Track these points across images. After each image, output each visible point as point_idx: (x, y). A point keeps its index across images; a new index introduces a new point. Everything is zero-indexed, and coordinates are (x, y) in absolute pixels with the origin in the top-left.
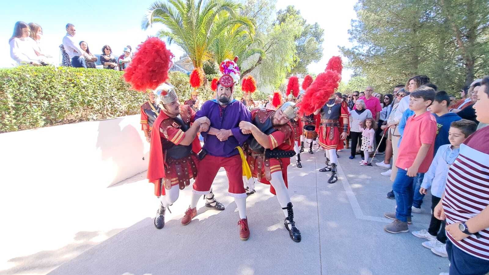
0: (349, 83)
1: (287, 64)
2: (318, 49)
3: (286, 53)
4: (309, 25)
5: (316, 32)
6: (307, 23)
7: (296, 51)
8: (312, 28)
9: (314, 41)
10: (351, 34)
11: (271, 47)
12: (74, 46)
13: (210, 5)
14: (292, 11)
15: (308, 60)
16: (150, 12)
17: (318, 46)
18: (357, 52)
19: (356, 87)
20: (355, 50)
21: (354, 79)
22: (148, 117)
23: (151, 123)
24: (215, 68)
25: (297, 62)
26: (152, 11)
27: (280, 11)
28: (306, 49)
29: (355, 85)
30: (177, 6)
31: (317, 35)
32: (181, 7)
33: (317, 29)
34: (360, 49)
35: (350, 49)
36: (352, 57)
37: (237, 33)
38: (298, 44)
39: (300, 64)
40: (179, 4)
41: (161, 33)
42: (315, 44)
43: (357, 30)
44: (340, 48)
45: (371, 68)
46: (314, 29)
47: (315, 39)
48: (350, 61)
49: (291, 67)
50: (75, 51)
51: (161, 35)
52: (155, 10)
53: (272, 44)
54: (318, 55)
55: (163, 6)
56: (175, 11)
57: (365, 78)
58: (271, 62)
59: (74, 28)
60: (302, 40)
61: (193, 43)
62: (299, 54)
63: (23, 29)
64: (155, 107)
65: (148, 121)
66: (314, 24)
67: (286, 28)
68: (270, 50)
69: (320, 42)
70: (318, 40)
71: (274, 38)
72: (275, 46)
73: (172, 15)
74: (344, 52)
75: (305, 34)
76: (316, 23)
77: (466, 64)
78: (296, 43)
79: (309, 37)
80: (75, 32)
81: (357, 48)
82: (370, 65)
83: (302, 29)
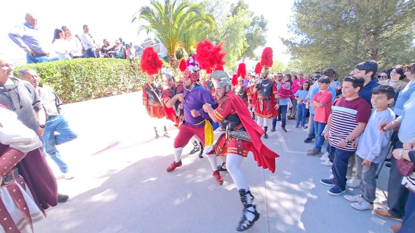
0: (289, 64)
1: (239, 49)
2: (263, 37)
3: (238, 41)
4: (256, 17)
5: (262, 22)
6: (254, 16)
7: (245, 39)
8: (258, 19)
9: (260, 30)
10: (289, 27)
11: (226, 36)
12: (88, 41)
13: (182, 6)
14: (243, 4)
15: (255, 46)
16: (138, 13)
17: (263, 35)
18: (293, 41)
19: (294, 68)
20: (292, 40)
21: (293, 62)
22: (148, 95)
23: (149, 99)
24: (183, 55)
25: (246, 48)
26: (140, 12)
27: (232, 4)
28: (254, 37)
29: (293, 67)
30: (157, 7)
31: (263, 25)
32: (159, 8)
33: (263, 19)
34: (295, 39)
35: (288, 40)
36: (290, 45)
37: (200, 26)
38: (247, 32)
39: (249, 49)
40: (158, 6)
41: (141, 26)
42: (261, 33)
43: (294, 24)
44: (280, 39)
45: (304, 55)
46: (260, 20)
47: (261, 28)
48: (288, 49)
49: (242, 51)
50: (88, 45)
51: (141, 28)
52: (141, 11)
53: (226, 33)
54: (263, 42)
55: (148, 8)
56: (156, 11)
57: (300, 61)
58: (225, 47)
59: (88, 28)
60: (250, 29)
61: (168, 36)
62: (248, 40)
63: (60, 33)
64: (153, 87)
65: (148, 97)
66: (261, 15)
67: (237, 20)
68: (225, 38)
69: (264, 30)
70: (264, 29)
71: (228, 28)
72: (228, 35)
73: (154, 15)
74: (283, 42)
75: (253, 24)
76: (262, 15)
77: (371, 54)
78: (246, 31)
79: (256, 26)
80: (88, 30)
81: (293, 38)
82: (303, 52)
83: (251, 20)
